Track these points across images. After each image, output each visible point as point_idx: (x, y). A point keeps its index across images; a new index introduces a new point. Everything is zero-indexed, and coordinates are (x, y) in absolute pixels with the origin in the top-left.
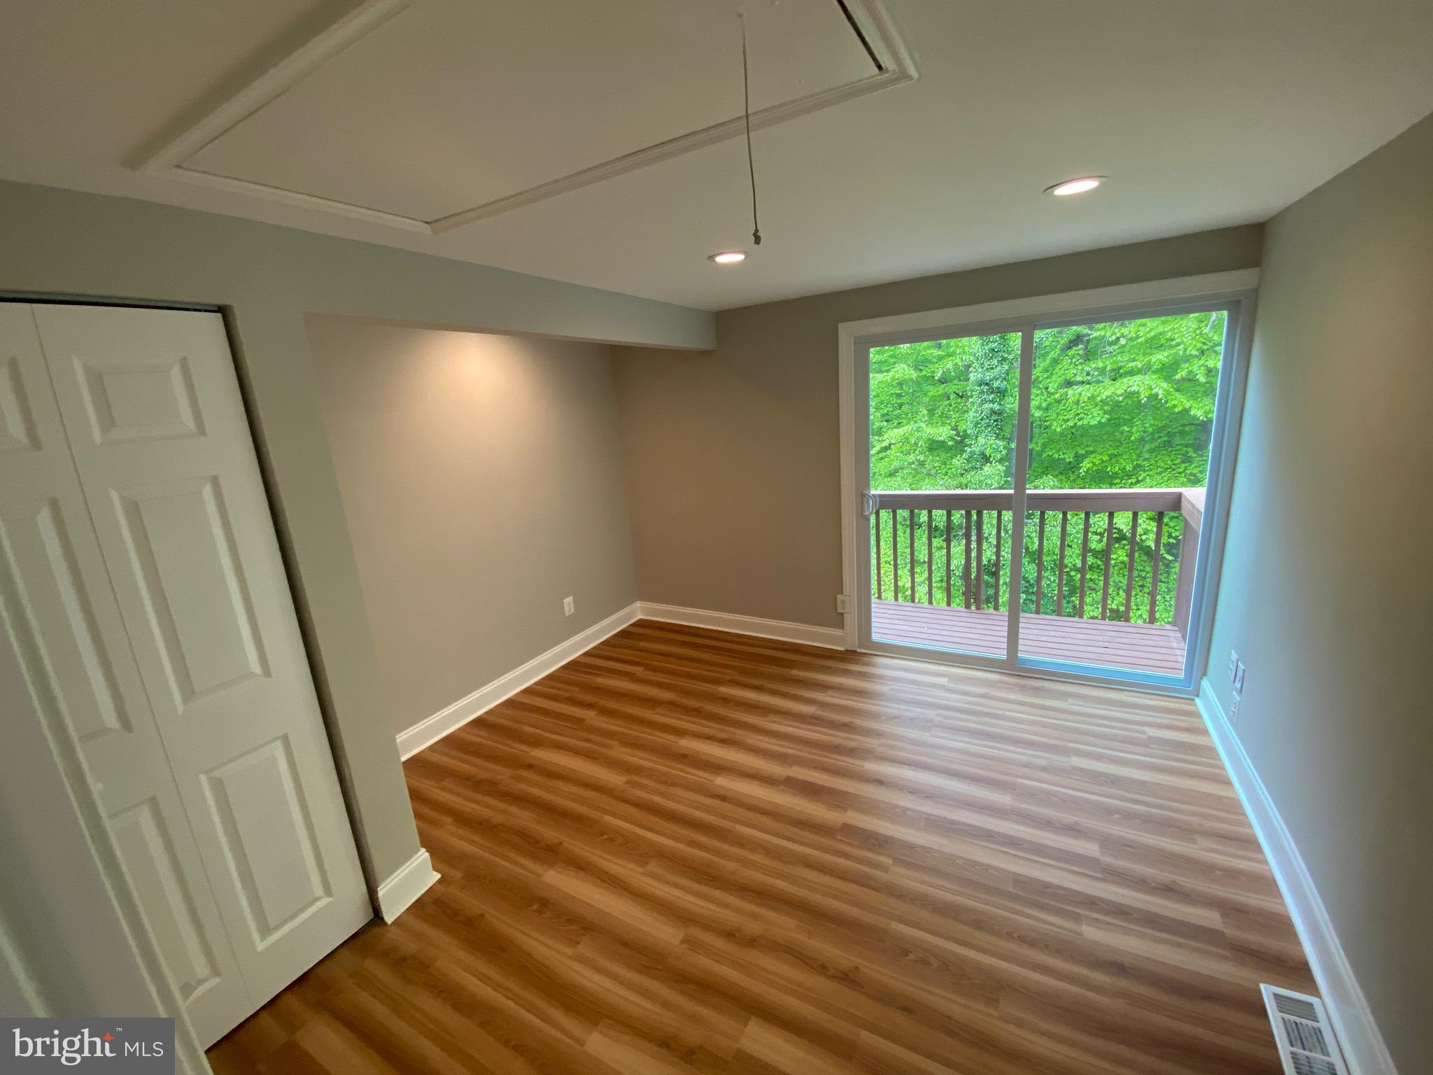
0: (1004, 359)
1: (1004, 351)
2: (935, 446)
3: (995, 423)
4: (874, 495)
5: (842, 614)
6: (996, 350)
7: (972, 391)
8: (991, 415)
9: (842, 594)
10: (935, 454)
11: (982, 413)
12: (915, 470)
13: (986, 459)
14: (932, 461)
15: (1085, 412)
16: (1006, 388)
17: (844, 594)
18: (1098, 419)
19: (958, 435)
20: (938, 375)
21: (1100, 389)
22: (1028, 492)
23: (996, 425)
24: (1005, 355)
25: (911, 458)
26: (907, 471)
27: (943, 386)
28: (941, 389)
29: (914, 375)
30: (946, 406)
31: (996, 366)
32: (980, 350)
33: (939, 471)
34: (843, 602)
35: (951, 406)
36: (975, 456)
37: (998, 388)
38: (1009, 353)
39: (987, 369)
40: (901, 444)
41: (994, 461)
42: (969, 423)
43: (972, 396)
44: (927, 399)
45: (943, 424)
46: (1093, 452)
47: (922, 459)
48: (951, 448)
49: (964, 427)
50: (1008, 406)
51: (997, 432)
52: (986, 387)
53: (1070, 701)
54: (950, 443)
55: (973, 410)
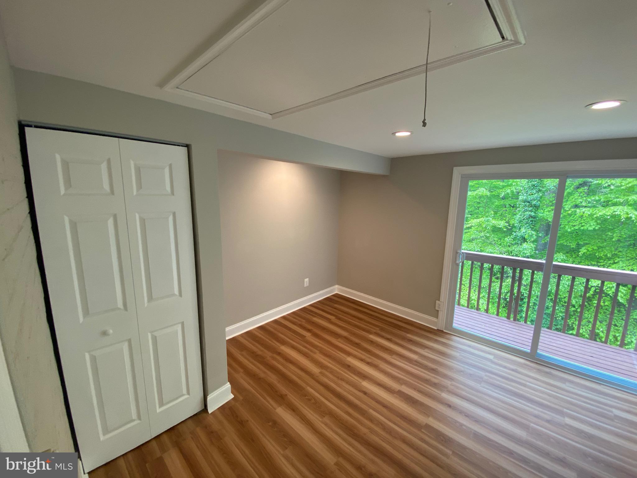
0: (540, 190)
1: (540, 186)
2: (495, 230)
3: (531, 222)
4: (463, 253)
5: (438, 311)
6: (535, 185)
7: (520, 205)
8: (529, 218)
9: (439, 301)
10: (496, 233)
11: (524, 216)
12: (483, 240)
13: (524, 240)
14: (494, 237)
15: (586, 222)
16: (539, 205)
17: (440, 300)
18: (594, 227)
19: (509, 225)
20: (502, 195)
21: (596, 210)
22: (554, 263)
23: (532, 223)
24: (541, 189)
25: (482, 234)
26: (479, 240)
27: (503, 201)
28: (502, 202)
29: (488, 194)
30: (504, 211)
31: (535, 194)
32: (526, 185)
33: (497, 243)
34: (439, 305)
35: (506, 211)
36: (518, 238)
37: (535, 205)
38: (543, 187)
39: (529, 194)
40: (477, 226)
41: (529, 242)
42: (516, 220)
43: (519, 207)
44: (494, 206)
45: (502, 219)
46: (587, 244)
47: (488, 235)
48: (504, 232)
49: (513, 222)
50: (539, 214)
51: (532, 227)
52: (528, 204)
53: (568, 384)
54: (505, 230)
55: (519, 214)
